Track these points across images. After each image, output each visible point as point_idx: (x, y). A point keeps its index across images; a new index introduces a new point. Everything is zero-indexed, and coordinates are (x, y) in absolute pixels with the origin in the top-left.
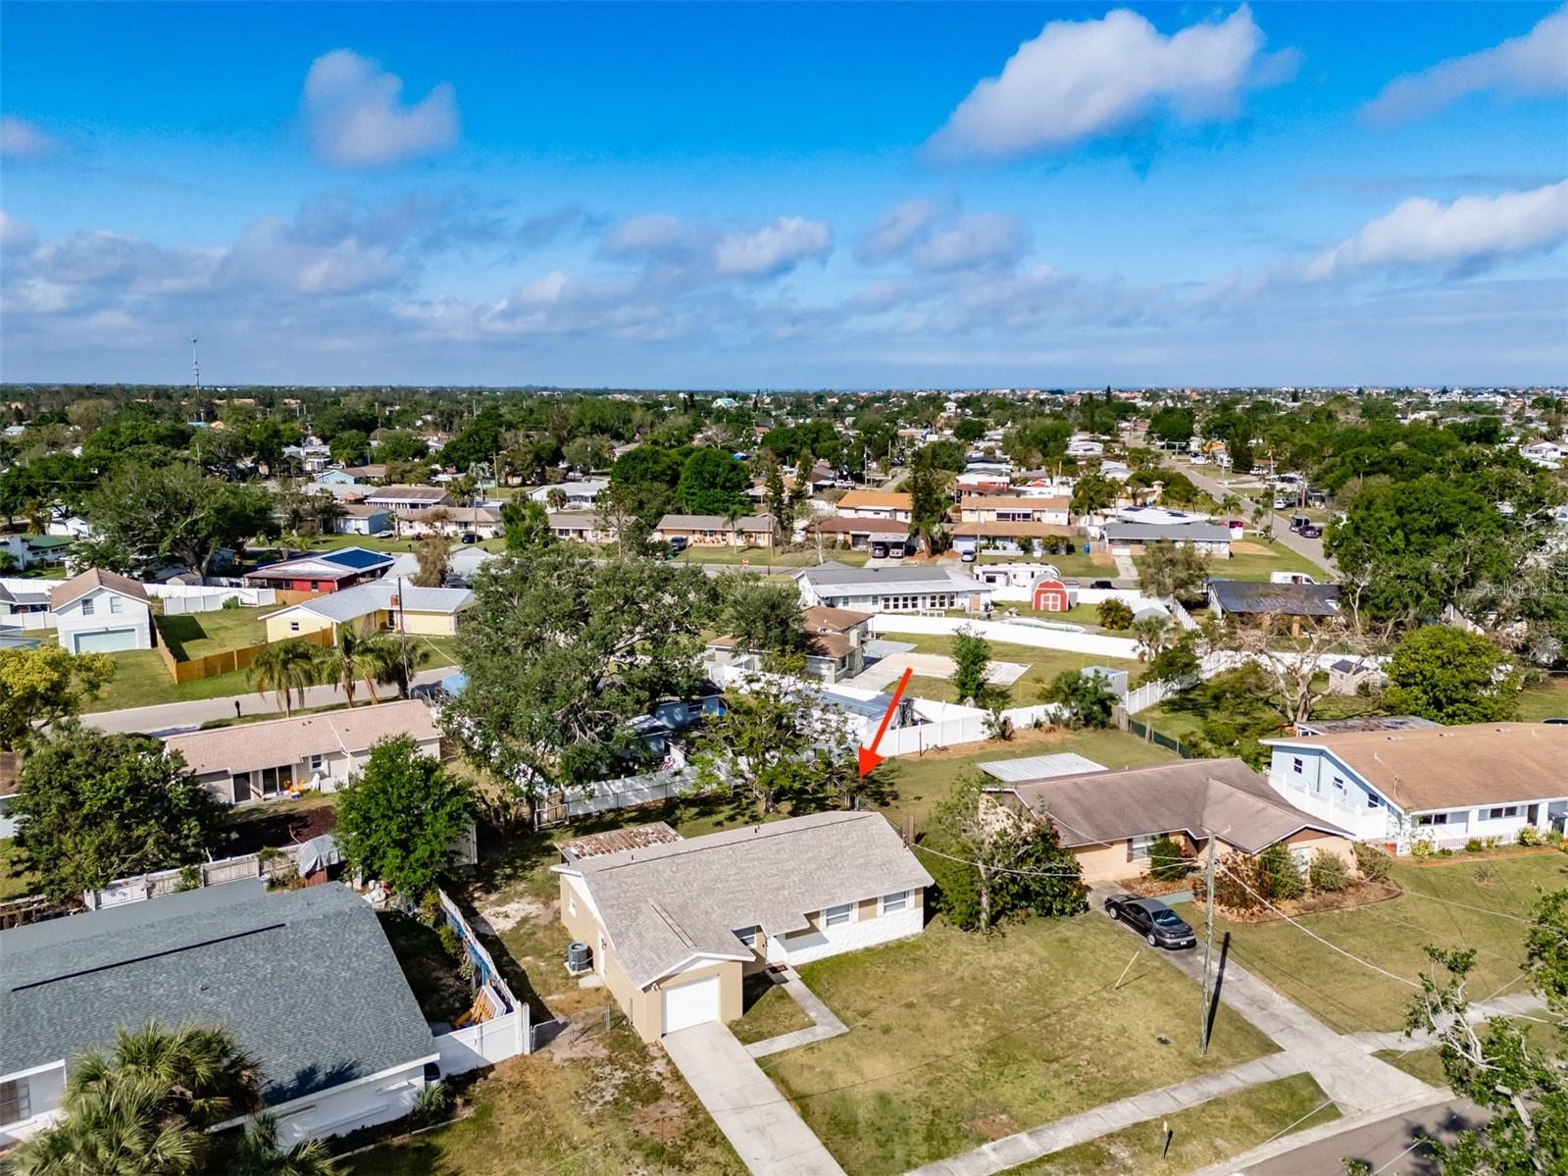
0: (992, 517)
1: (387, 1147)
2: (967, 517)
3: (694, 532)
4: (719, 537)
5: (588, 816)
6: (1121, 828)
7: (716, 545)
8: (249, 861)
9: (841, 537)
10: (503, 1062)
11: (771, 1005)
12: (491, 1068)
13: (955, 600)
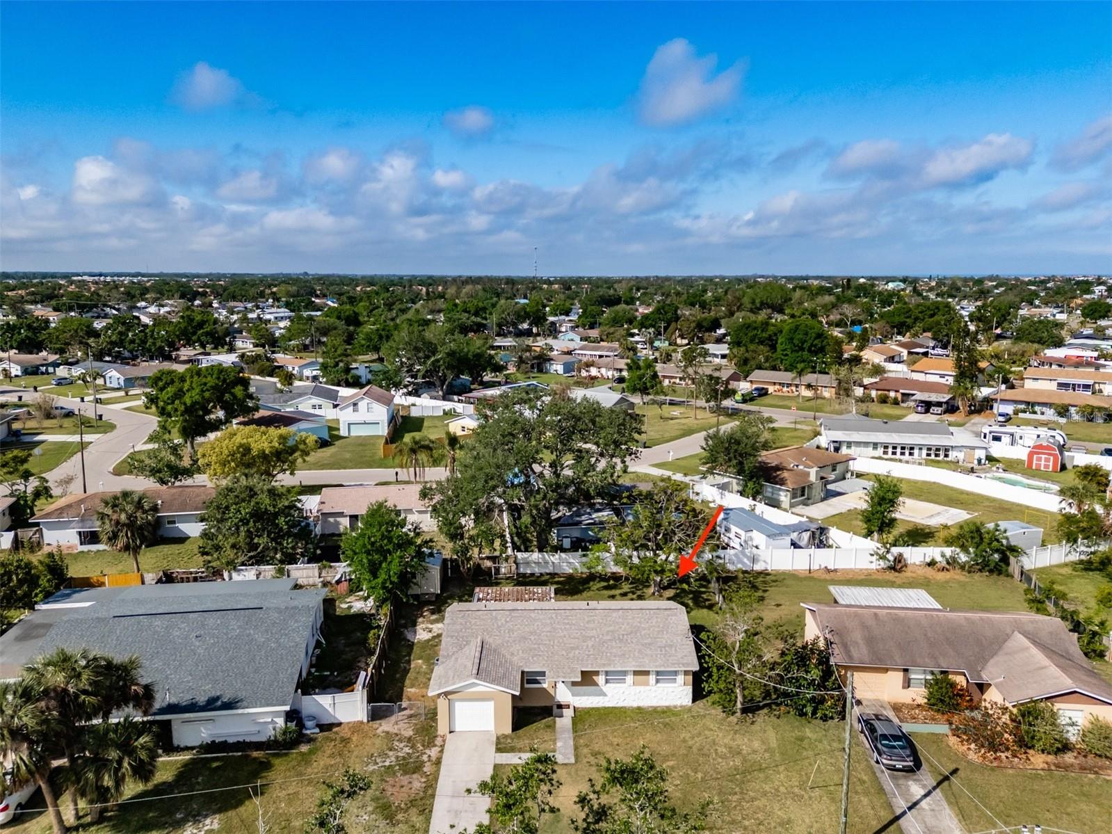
0: (1053, 386)
1: (247, 756)
2: (1029, 384)
3: (775, 384)
4: (794, 388)
5: (532, 575)
6: (897, 658)
7: (790, 394)
8: (313, 568)
9: (892, 394)
10: (349, 723)
11: (539, 729)
12: (340, 724)
13: (950, 453)
